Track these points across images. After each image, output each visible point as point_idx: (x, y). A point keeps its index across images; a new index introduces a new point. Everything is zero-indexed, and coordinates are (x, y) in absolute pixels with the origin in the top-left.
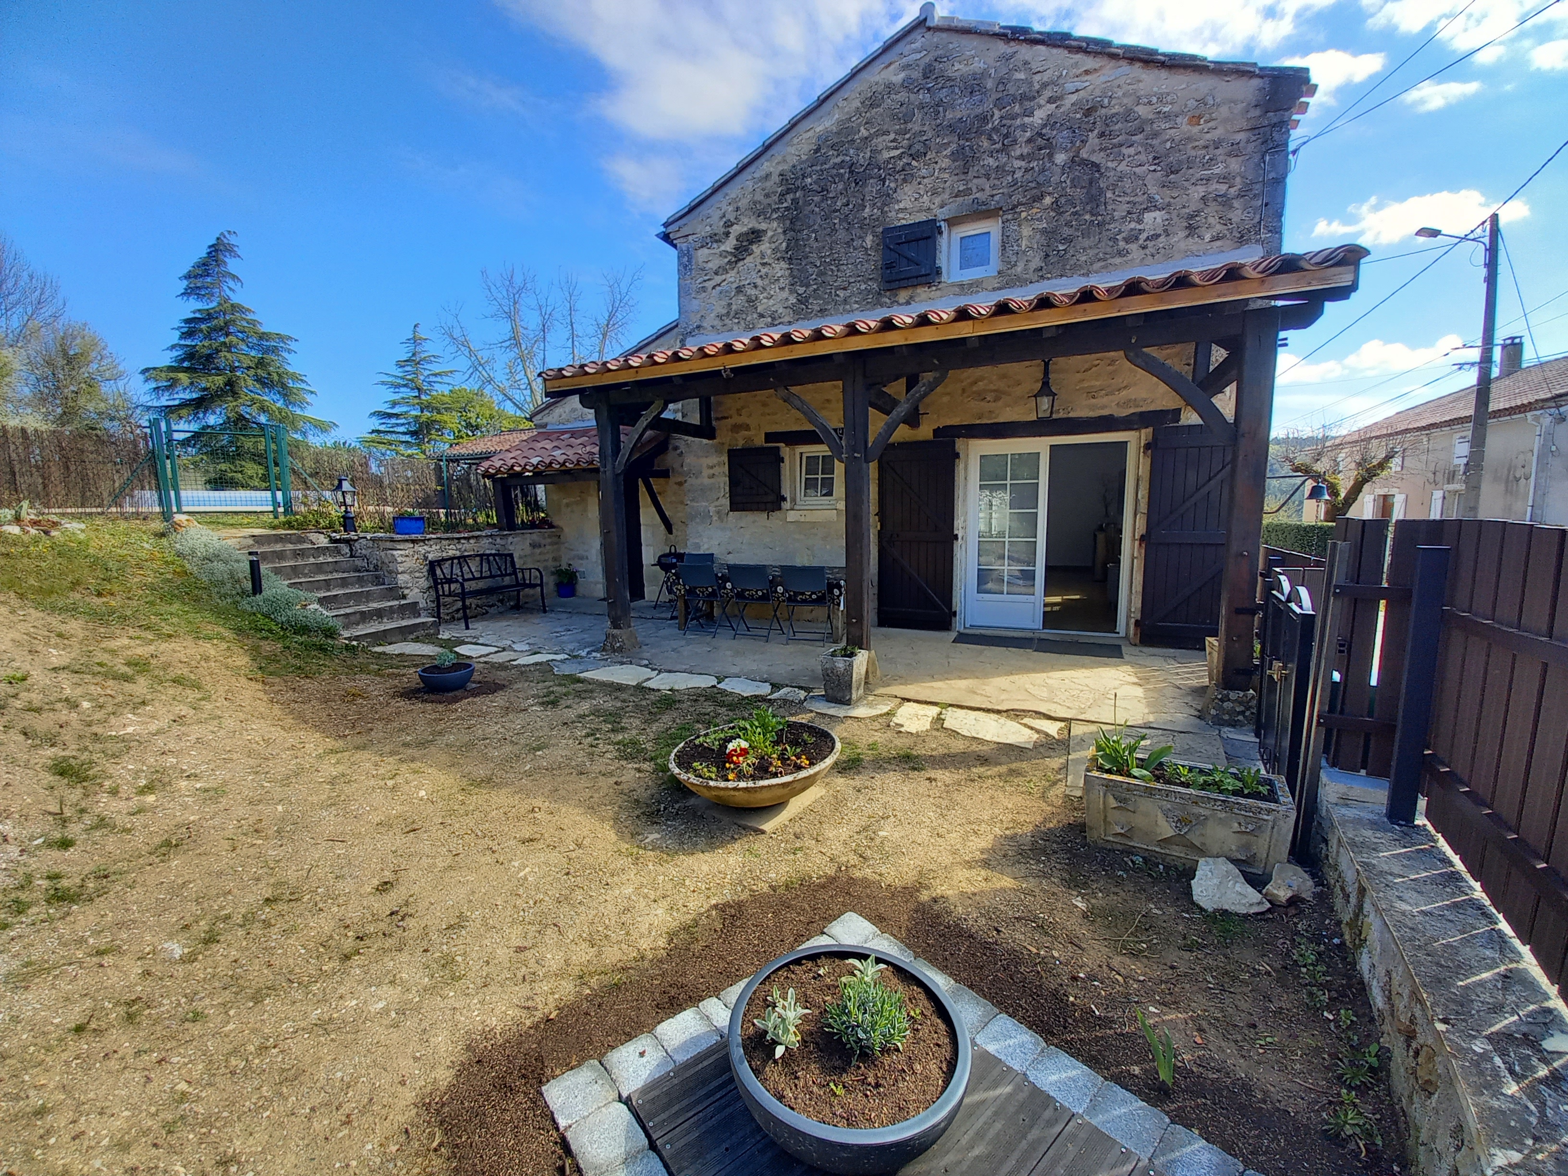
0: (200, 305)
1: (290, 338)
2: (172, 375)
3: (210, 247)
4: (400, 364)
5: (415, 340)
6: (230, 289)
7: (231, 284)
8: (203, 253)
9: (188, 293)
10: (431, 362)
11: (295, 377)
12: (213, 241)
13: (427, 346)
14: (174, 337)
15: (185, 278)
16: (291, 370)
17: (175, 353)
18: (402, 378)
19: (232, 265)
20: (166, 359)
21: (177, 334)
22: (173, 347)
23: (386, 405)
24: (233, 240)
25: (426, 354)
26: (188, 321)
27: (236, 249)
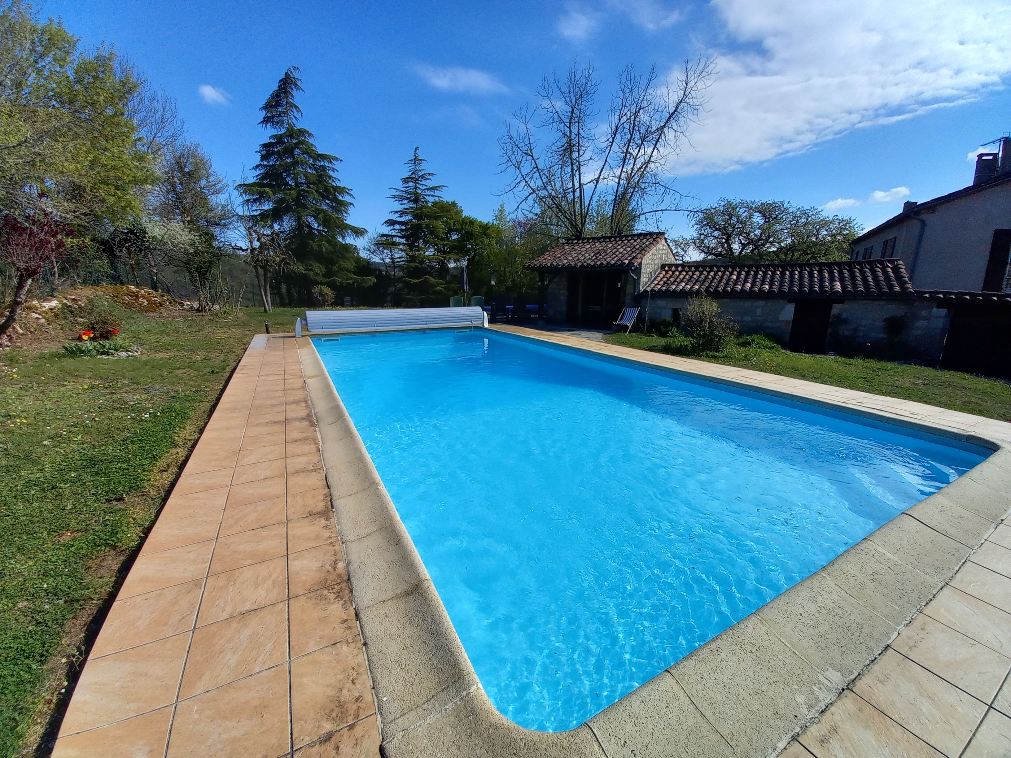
0: (275, 132)
1: (336, 159)
2: (261, 189)
3: (281, 81)
4: (406, 180)
5: (416, 160)
6: (295, 117)
7: (296, 114)
8: (275, 87)
9: (266, 120)
10: (426, 179)
11: (342, 190)
12: (283, 76)
13: (423, 166)
14: (257, 159)
15: (263, 108)
16: (339, 184)
17: (258, 172)
18: (406, 192)
19: (297, 97)
20: (252, 177)
21: (258, 156)
22: (257, 166)
23: (397, 215)
24: (296, 74)
25: (423, 173)
26: (265, 146)
27: (299, 83)
